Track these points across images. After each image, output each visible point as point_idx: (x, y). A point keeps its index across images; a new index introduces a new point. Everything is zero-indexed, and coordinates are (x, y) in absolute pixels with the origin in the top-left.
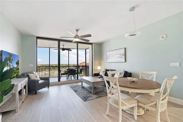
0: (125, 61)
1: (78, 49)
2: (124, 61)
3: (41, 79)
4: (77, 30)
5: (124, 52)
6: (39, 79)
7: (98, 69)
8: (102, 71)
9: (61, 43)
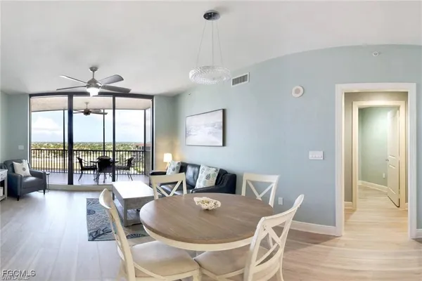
0: (224, 144)
1: (114, 109)
2: (221, 144)
3: (33, 174)
4: (94, 69)
5: (221, 120)
6: (28, 173)
7: (165, 161)
8: (173, 166)
9: (75, 98)
